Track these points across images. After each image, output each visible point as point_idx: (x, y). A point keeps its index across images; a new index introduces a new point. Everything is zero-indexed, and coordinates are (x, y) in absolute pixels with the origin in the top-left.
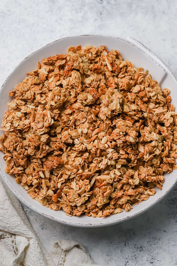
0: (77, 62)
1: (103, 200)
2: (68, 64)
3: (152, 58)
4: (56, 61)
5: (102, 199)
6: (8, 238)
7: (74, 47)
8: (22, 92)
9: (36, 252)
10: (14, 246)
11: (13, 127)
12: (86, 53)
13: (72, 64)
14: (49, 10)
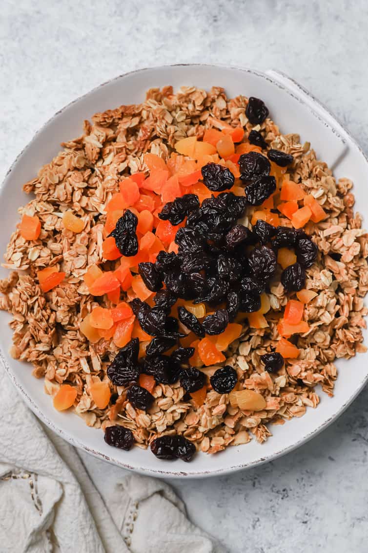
0: (161, 122)
1: (211, 421)
2: (143, 128)
3: (319, 115)
4: (119, 119)
5: (208, 418)
6: (22, 480)
7: (159, 89)
8: (47, 185)
9: (77, 513)
10: (35, 496)
11: (26, 262)
12: (183, 103)
13: (153, 127)
14: (115, 12)
